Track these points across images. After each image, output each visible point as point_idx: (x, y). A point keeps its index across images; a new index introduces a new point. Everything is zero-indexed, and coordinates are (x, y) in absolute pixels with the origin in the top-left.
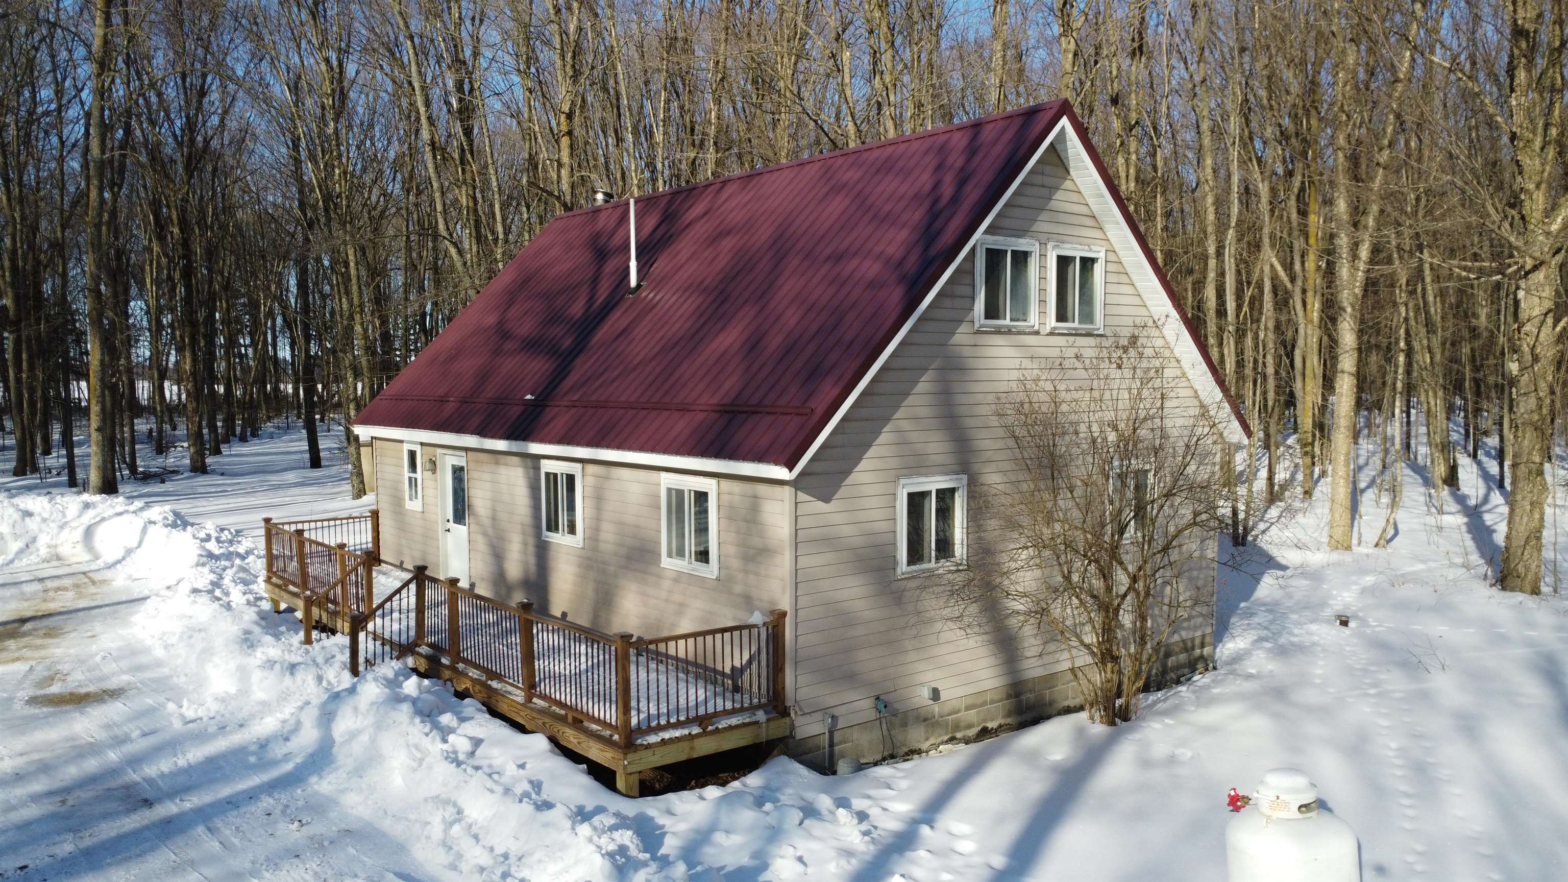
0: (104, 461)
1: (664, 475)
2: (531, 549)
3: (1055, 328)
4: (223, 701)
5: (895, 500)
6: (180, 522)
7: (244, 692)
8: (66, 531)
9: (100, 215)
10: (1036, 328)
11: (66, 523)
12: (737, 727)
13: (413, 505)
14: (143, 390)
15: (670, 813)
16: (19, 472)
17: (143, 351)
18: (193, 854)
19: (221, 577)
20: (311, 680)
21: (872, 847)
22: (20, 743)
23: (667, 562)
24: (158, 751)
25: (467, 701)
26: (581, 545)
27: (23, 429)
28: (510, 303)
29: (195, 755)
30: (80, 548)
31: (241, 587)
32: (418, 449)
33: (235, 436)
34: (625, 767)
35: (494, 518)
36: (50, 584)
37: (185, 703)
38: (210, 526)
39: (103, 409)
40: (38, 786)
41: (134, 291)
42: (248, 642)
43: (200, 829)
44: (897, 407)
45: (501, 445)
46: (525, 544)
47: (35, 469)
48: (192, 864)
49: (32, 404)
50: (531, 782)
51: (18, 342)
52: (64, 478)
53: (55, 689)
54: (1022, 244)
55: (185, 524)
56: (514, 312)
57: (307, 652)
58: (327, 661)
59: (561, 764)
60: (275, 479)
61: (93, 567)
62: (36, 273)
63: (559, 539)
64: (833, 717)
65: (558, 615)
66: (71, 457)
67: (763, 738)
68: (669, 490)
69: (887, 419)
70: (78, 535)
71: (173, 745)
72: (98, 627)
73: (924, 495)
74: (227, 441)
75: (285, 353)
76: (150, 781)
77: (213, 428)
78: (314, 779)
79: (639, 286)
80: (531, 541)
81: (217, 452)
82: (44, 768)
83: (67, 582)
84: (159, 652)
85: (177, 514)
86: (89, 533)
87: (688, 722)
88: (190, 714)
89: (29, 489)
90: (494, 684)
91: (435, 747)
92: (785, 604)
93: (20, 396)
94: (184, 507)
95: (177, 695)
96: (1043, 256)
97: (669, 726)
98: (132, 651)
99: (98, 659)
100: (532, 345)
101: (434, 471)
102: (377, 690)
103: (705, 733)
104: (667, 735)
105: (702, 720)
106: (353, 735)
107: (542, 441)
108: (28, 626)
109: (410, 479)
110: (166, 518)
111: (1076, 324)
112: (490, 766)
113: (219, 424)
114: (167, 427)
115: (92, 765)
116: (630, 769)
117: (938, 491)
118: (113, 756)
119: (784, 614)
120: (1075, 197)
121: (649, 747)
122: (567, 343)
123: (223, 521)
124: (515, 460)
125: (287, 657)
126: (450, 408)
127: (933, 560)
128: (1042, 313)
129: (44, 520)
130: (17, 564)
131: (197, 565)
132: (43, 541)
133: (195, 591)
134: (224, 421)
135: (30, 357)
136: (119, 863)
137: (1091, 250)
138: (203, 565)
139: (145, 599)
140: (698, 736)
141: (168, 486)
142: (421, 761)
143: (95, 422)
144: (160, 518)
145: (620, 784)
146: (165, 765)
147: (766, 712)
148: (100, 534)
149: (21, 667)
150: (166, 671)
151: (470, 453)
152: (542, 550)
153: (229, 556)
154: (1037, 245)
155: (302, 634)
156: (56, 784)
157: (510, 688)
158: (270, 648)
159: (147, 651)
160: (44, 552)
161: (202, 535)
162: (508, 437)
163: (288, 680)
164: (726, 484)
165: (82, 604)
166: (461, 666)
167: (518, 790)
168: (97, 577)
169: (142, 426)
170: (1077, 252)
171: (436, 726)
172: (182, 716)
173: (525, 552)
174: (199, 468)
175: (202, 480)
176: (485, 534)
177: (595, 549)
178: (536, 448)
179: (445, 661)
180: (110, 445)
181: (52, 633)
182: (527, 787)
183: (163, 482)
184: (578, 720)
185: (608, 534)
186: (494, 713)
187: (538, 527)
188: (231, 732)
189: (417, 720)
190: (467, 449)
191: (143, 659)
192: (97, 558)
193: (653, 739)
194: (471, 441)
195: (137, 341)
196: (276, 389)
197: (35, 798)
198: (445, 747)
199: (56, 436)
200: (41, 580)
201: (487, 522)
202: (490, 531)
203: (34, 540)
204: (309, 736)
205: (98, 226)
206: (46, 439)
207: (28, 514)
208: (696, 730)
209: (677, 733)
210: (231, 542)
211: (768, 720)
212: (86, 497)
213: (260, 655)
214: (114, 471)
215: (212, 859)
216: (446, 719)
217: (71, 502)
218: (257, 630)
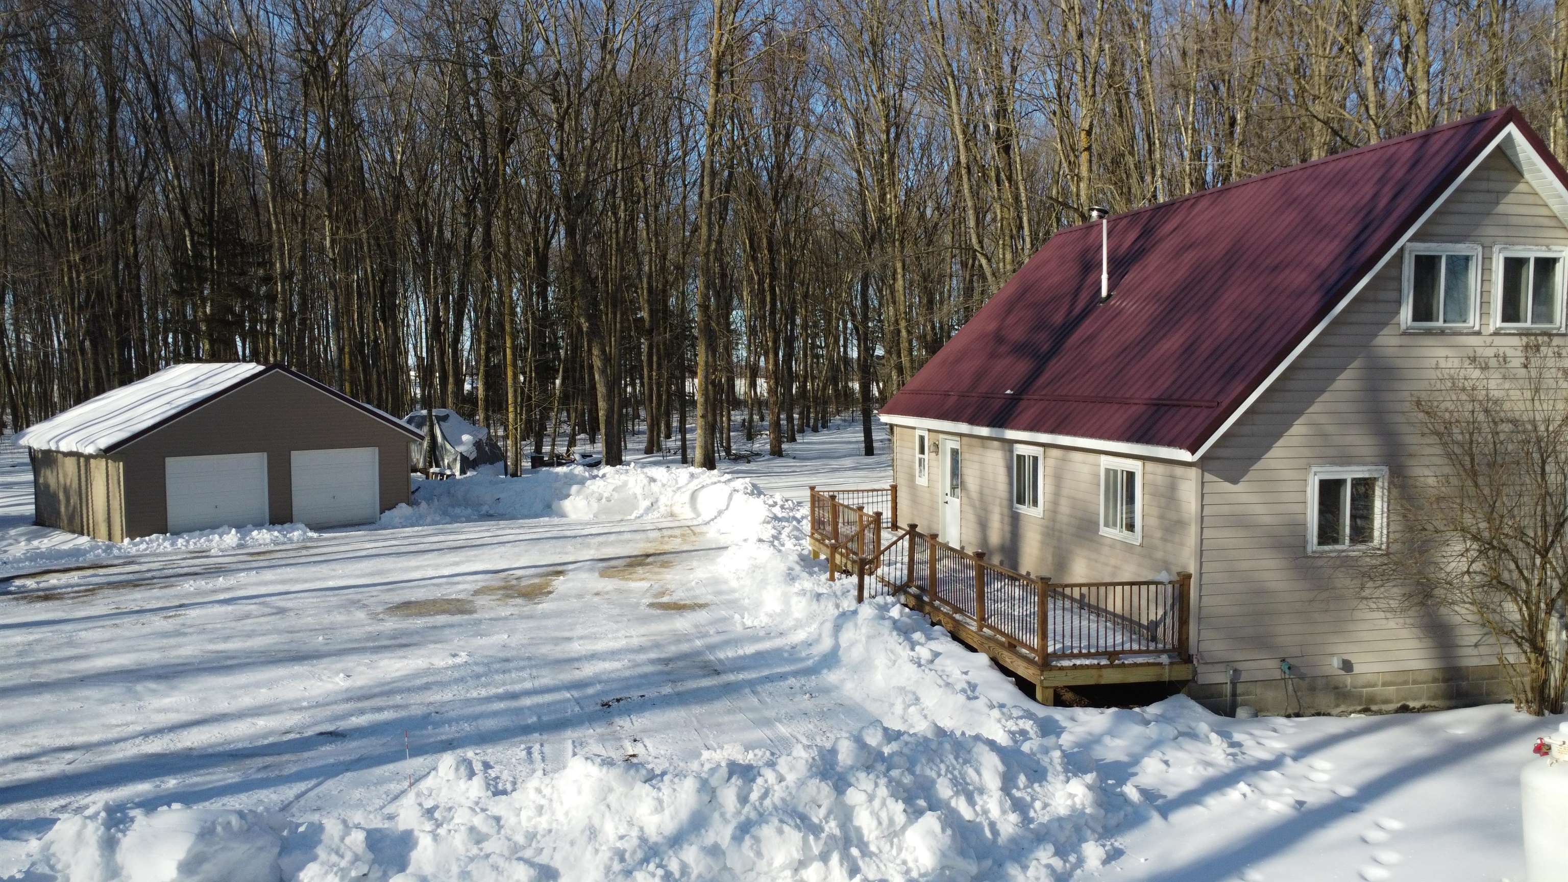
0: (706, 442)
1: (1103, 458)
2: (1007, 520)
3: (1501, 328)
4: (771, 616)
5: (1306, 486)
6: (757, 491)
7: (786, 613)
8: (679, 493)
9: (708, 245)
10: (1477, 328)
11: (679, 488)
12: (1141, 665)
13: (922, 481)
14: (741, 386)
15: (1073, 719)
16: (649, 451)
17: (741, 353)
18: (741, 704)
19: (780, 533)
20: (831, 606)
21: (1232, 764)
22: (643, 630)
23: (1104, 531)
24: (727, 643)
25: (937, 627)
26: (1041, 516)
27: (652, 420)
28: (1009, 312)
29: (750, 649)
30: (687, 506)
31: (793, 541)
32: (926, 434)
33: (808, 426)
34: (1042, 681)
35: (981, 493)
36: (666, 533)
37: (746, 615)
38: (778, 497)
39: (706, 400)
40: (653, 655)
41: (735, 302)
42: (791, 577)
43: (747, 690)
44: (1311, 402)
45: (984, 431)
46: (1002, 514)
47: (660, 449)
48: (741, 710)
49: (659, 396)
50: (969, 683)
51: (650, 347)
52: (679, 457)
53: (665, 599)
54: (1461, 249)
55: (760, 493)
56: (1010, 320)
57: (831, 587)
58: (843, 594)
59: (996, 676)
60: (835, 464)
61: (695, 523)
62: (664, 291)
63: (1025, 510)
64: (1235, 671)
65: (1024, 573)
66: (684, 440)
67: (1166, 678)
68: (1108, 471)
69: (1299, 413)
70: (686, 497)
71: (736, 642)
72: (695, 564)
73: (1340, 483)
74: (801, 431)
75: (854, 354)
76: (720, 661)
77: (790, 419)
78: (825, 671)
79: (1109, 296)
80: (1006, 511)
81: (793, 439)
82: (657, 646)
83: (677, 532)
84: (734, 584)
85: (754, 486)
86: (693, 497)
87: (1098, 654)
88: (749, 623)
89: (655, 463)
90: (958, 616)
91: (904, 652)
92: (1192, 569)
93: (651, 389)
94: (762, 482)
95: (742, 610)
96: (1487, 259)
97: (1080, 655)
98: (715, 581)
99: (693, 583)
100: (1021, 349)
101: (937, 453)
102: (870, 611)
103: (1112, 665)
104: (1078, 662)
105: (1112, 655)
106: (853, 644)
107: (1013, 428)
108: (650, 559)
109: (920, 460)
110: (746, 488)
111: (1528, 324)
112: (943, 671)
113: (796, 416)
114: (756, 418)
115: (685, 647)
116: (1046, 684)
117: (1353, 480)
118: (698, 643)
119: (1189, 576)
120: (1531, 199)
121: (1061, 668)
122: (1046, 347)
123: (788, 494)
124: (996, 443)
125: (816, 588)
126: (952, 400)
127: (1347, 541)
128: (1484, 313)
129: (664, 485)
130: (645, 518)
131: (765, 522)
132: (663, 500)
133: (760, 540)
134: (800, 414)
135: (659, 358)
136: (697, 703)
137: (1550, 250)
138: (768, 523)
139: (726, 548)
140: (1105, 666)
141: (752, 466)
142: (895, 661)
143: (699, 411)
144: (742, 487)
145: (1039, 695)
146: (730, 653)
147: (1170, 657)
148: (702, 496)
149: (645, 585)
150: (737, 595)
151: (964, 439)
152: (1015, 520)
153: (787, 520)
154: (1480, 249)
155: (828, 575)
156: (663, 656)
157: (968, 620)
158: (807, 583)
159: (726, 582)
160: (663, 509)
161: (771, 502)
162: (990, 424)
163: (815, 605)
164: (1150, 466)
165: (685, 547)
166: (937, 603)
167: (958, 687)
168: (697, 530)
169: (738, 417)
170: (1532, 253)
171: (908, 639)
172: (743, 624)
173: (1002, 522)
174: (777, 452)
175: (779, 462)
176: (973, 506)
177: (1054, 520)
178: (1011, 434)
179: (926, 599)
180: (711, 429)
181: (665, 565)
182: (966, 686)
183: (749, 462)
184: (1012, 645)
185: (1065, 508)
186: (955, 637)
187: (1011, 500)
188: (774, 637)
189: (895, 633)
190: (961, 435)
191: (724, 587)
192: (698, 515)
193: (1066, 663)
194: (964, 428)
195: (737, 344)
196: (846, 386)
197: (652, 662)
198: (912, 653)
199: (675, 424)
200: (660, 529)
201: (975, 495)
202: (977, 503)
203: (657, 501)
204: (827, 644)
205: (707, 255)
206: (668, 426)
207: (653, 480)
208: (1104, 662)
209: (1087, 662)
210: (792, 510)
211: (1171, 664)
212: (692, 469)
213: (797, 586)
214: (714, 452)
215: (753, 710)
216: (917, 636)
217: (682, 473)
218: (798, 568)
